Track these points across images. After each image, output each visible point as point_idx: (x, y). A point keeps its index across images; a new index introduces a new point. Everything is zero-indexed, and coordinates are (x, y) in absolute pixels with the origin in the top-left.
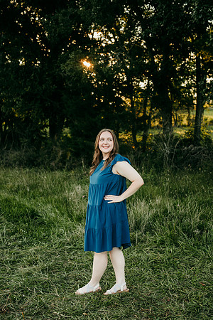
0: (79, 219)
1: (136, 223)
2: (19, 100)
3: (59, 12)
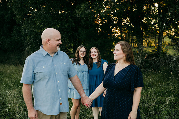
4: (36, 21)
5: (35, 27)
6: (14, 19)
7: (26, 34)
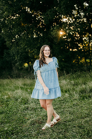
0: (66, 92)
1: (90, 90)
2: (35, 50)
3: (48, 11)
4: (22, 43)
5: (21, 48)
6: (5, 44)
7: (14, 55)
